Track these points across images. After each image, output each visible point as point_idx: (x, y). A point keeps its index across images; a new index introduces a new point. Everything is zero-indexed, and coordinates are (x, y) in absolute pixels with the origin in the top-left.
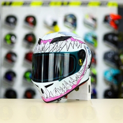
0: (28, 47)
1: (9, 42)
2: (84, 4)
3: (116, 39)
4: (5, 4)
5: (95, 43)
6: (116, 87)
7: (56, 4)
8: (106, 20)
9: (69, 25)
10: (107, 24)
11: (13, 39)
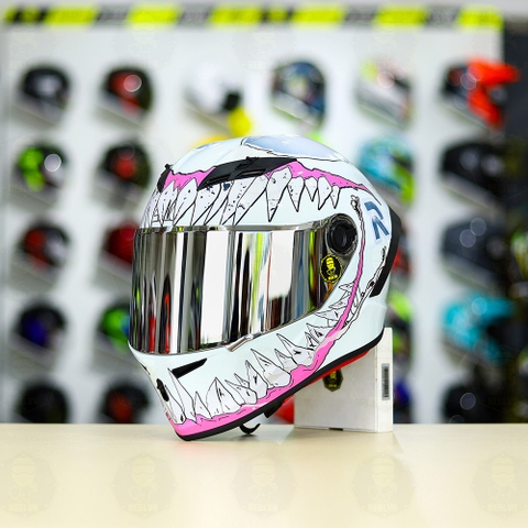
0: (118, 201)
1: (34, 182)
2: (359, 18)
3: (494, 166)
4: (17, 18)
5: (405, 186)
6: (493, 376)
7: (236, 16)
8: (452, 84)
9: (293, 106)
10: (456, 105)
11: (53, 167)
